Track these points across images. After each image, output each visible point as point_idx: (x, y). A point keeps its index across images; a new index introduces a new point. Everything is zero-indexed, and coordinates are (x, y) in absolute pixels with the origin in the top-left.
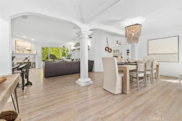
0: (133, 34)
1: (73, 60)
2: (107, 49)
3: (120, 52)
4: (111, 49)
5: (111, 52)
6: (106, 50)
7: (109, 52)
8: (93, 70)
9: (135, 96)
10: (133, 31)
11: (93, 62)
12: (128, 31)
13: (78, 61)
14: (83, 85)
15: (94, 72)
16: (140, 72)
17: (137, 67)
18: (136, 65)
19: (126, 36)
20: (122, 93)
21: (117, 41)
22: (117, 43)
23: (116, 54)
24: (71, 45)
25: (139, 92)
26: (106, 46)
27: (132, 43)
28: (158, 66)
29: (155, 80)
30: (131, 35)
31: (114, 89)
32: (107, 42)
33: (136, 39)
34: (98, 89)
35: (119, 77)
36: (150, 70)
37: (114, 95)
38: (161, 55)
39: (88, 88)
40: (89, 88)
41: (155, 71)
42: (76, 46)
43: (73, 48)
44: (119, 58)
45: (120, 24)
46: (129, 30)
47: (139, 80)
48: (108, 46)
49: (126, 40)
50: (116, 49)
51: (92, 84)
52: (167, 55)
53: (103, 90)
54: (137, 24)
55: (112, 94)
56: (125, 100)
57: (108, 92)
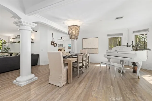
0: (74, 33)
1: (11, 54)
2: (53, 43)
3: (63, 46)
4: (56, 44)
5: (56, 46)
6: (52, 45)
7: (54, 46)
8: (38, 64)
9: (77, 84)
10: (75, 30)
11: (38, 55)
12: (70, 30)
13: (18, 55)
14: (23, 84)
15: (39, 65)
16: (80, 63)
17: (78, 59)
18: (77, 57)
19: (69, 33)
20: (67, 83)
21: (61, 37)
22: (61, 39)
23: (60, 48)
24: (10, 37)
25: (79, 79)
26: (52, 41)
27: (74, 40)
28: (89, 57)
29: (87, 66)
30: (73, 33)
31: (60, 82)
32: (53, 37)
33: (76, 37)
34: (43, 85)
35: (64, 70)
36: (85, 60)
37: (59, 88)
38: (90, 49)
39: (30, 86)
40: (32, 87)
41: (87, 61)
42: (16, 38)
43: (11, 40)
44: (63, 51)
45: (64, 23)
46: (72, 30)
47: (79, 69)
48: (53, 41)
49: (69, 37)
50: (60, 44)
51: (36, 81)
52: (93, 49)
53: (49, 85)
54: (77, 26)
55: (58, 87)
56: (70, 90)
57: (54, 86)
